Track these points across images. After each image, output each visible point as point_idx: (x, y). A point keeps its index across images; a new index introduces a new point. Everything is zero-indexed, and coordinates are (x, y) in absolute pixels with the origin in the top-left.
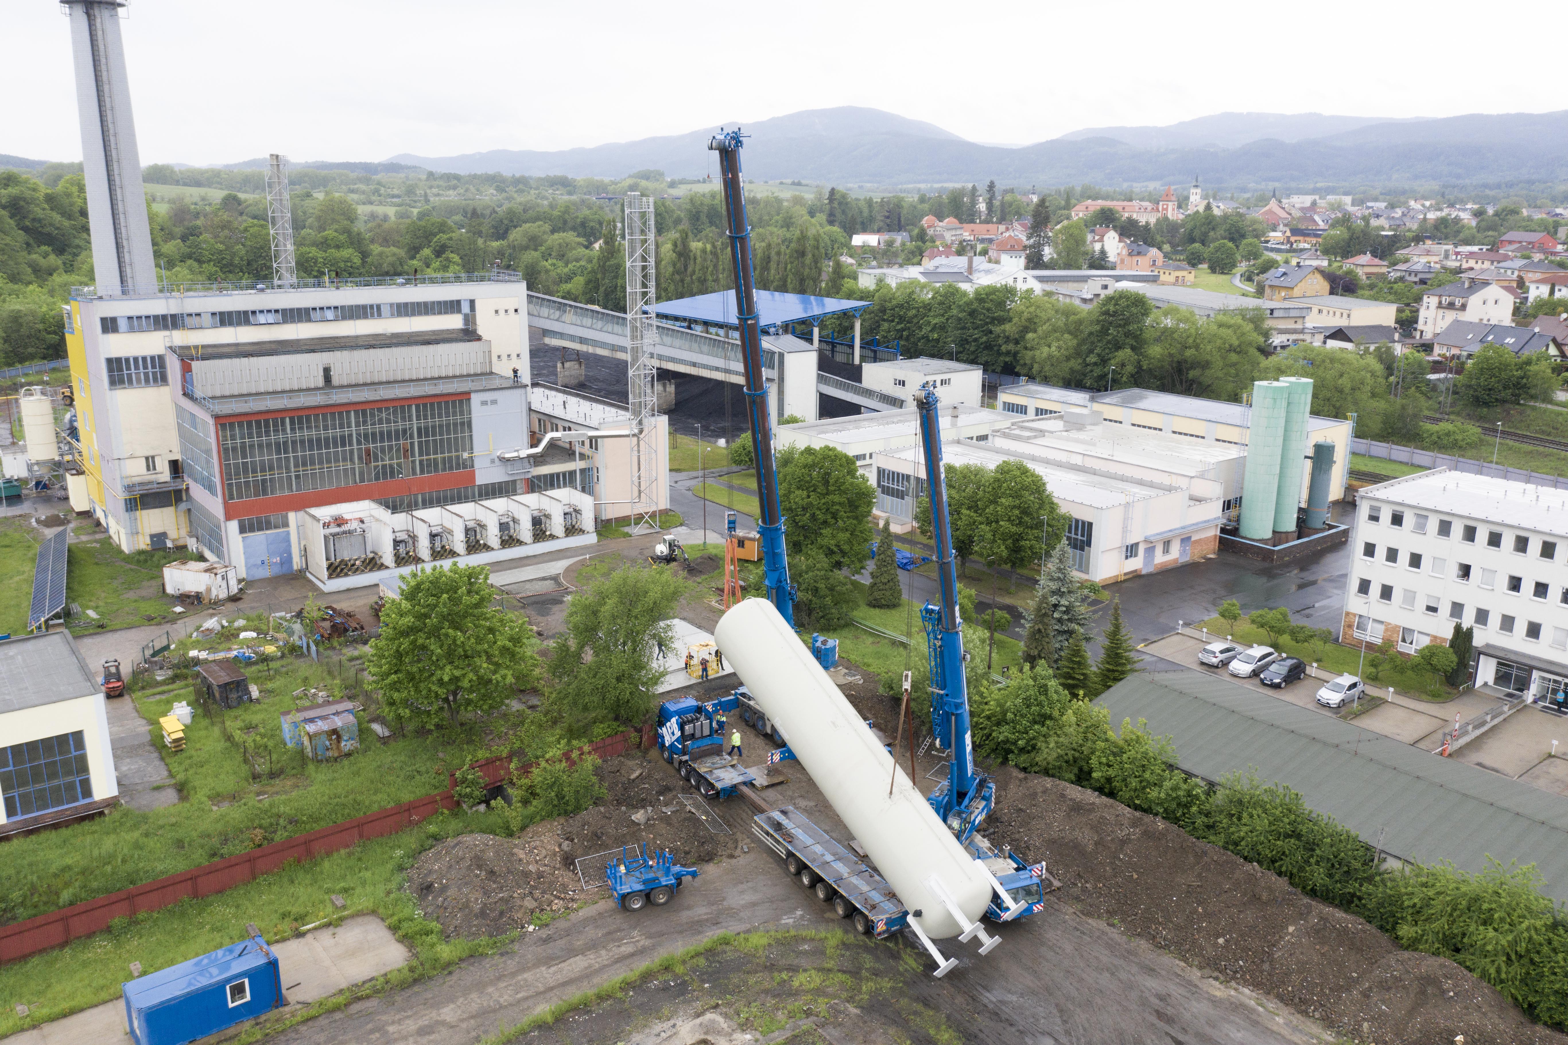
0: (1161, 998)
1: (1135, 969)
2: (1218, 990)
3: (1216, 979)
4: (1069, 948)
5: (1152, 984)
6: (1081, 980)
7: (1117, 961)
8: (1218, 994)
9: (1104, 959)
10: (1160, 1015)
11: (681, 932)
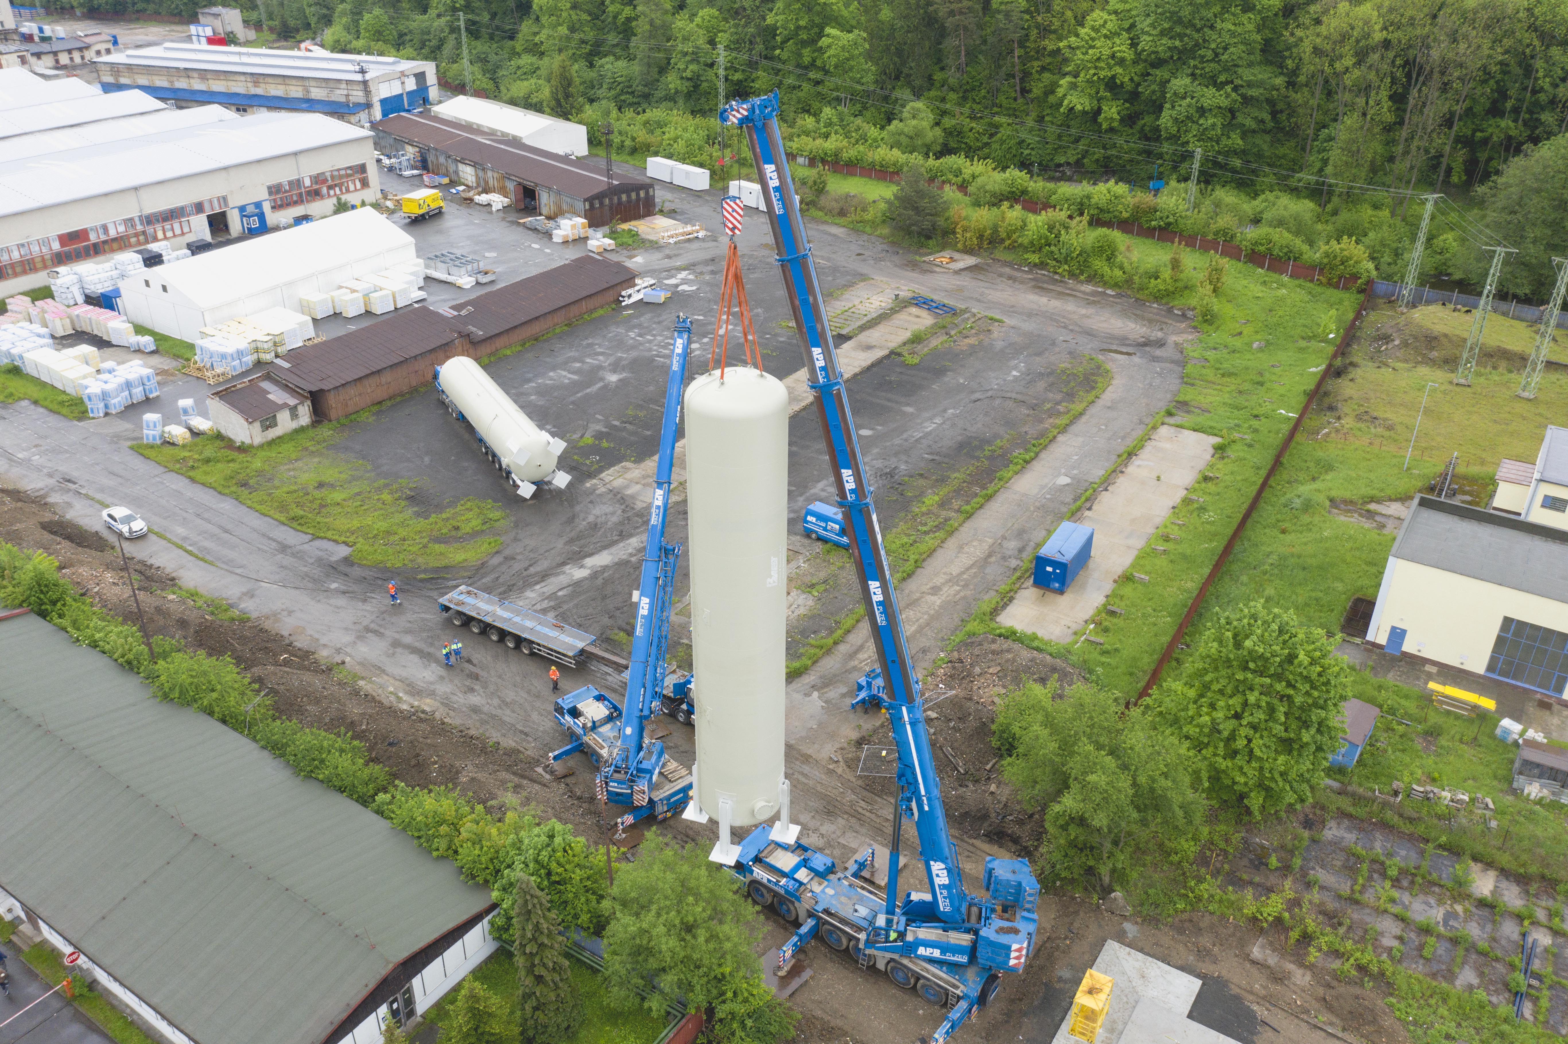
0: (472, 690)
1: (486, 709)
2: (427, 704)
3: (423, 712)
4: (535, 716)
5: (475, 699)
6: (529, 692)
7: (499, 712)
8: (428, 701)
9: (508, 712)
10: (476, 677)
11: (835, 675)
